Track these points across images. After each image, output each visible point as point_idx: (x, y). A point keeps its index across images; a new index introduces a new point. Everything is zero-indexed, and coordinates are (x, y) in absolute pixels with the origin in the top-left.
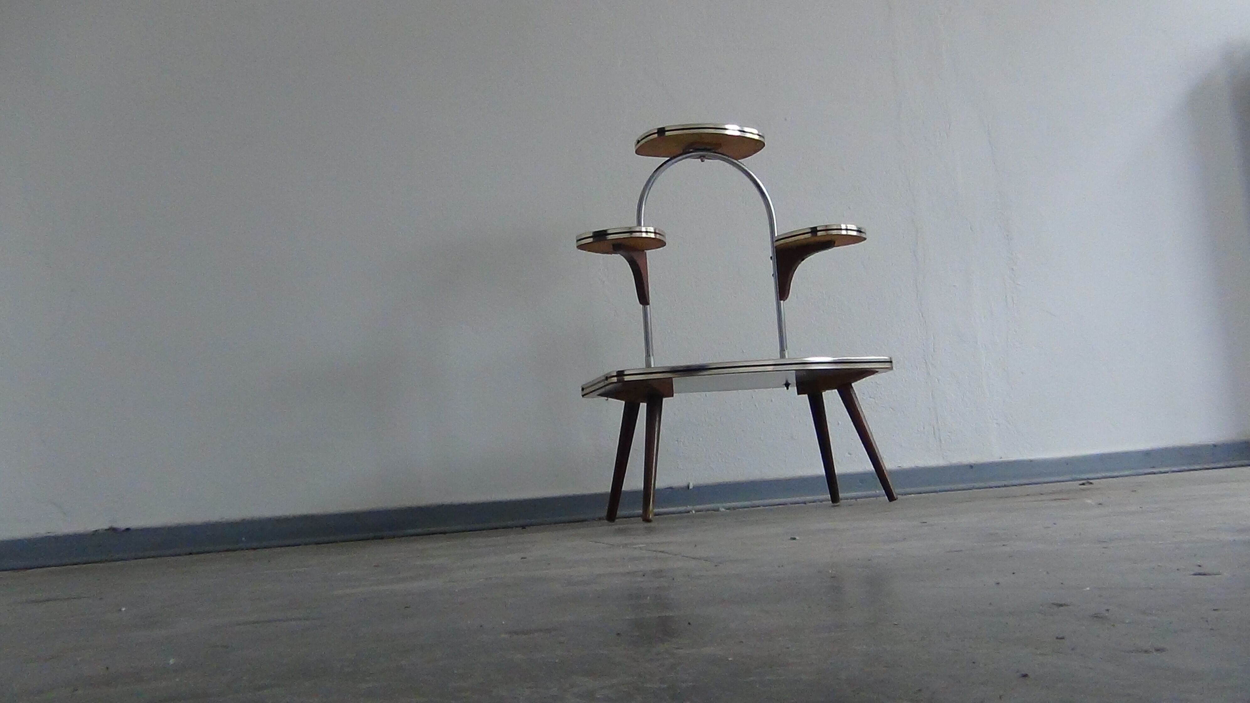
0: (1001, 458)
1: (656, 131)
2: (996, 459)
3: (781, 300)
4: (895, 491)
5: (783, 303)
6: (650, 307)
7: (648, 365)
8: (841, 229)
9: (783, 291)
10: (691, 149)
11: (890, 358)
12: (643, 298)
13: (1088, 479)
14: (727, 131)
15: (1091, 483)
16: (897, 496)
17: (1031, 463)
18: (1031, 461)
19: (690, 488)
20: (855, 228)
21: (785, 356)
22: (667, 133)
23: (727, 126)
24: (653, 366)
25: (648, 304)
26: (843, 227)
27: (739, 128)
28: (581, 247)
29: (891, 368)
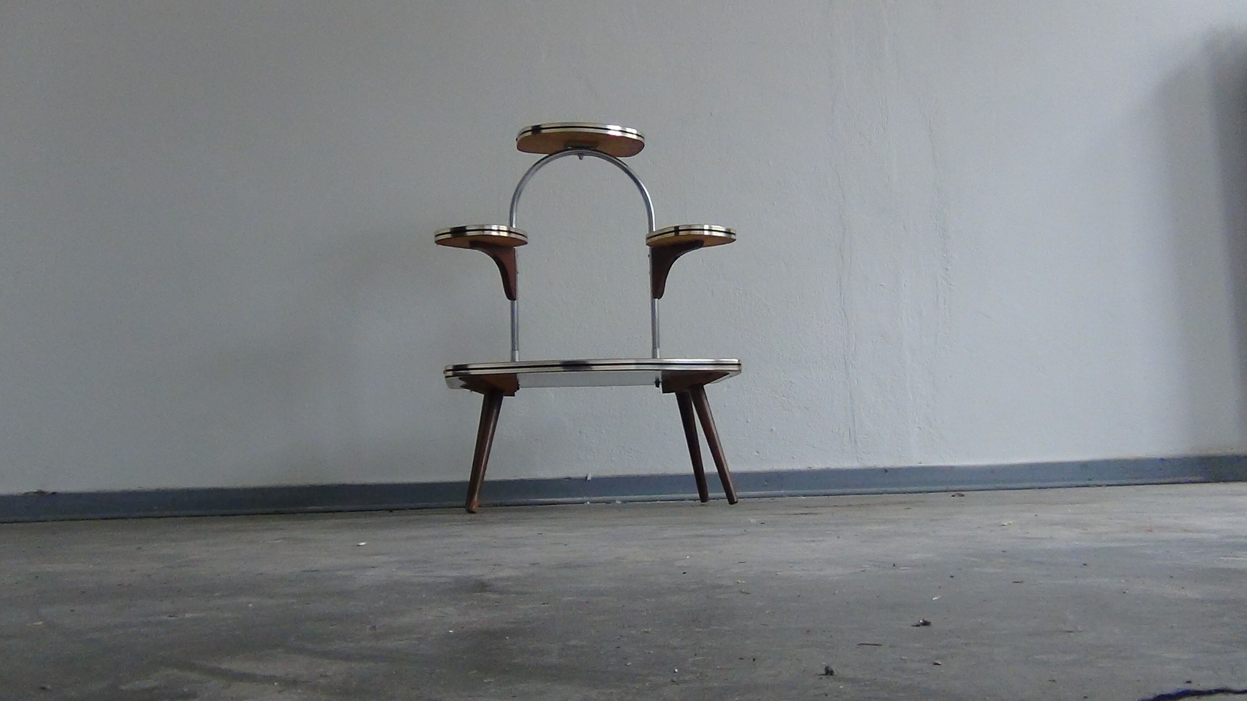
0: (920, 463)
1: (530, 129)
2: (914, 464)
3: (655, 298)
4: (737, 494)
5: (658, 301)
6: (517, 303)
7: (513, 359)
8: (704, 230)
9: (658, 290)
10: (569, 146)
11: (739, 361)
12: (511, 293)
13: (960, 490)
14: (609, 131)
15: (963, 496)
16: (737, 499)
17: (951, 469)
18: (952, 467)
19: (588, 479)
20: (724, 230)
21: (656, 356)
22: (544, 131)
23: (609, 127)
24: (517, 360)
25: (515, 300)
26: (706, 227)
27: (619, 128)
28: (439, 242)
29: (740, 371)
